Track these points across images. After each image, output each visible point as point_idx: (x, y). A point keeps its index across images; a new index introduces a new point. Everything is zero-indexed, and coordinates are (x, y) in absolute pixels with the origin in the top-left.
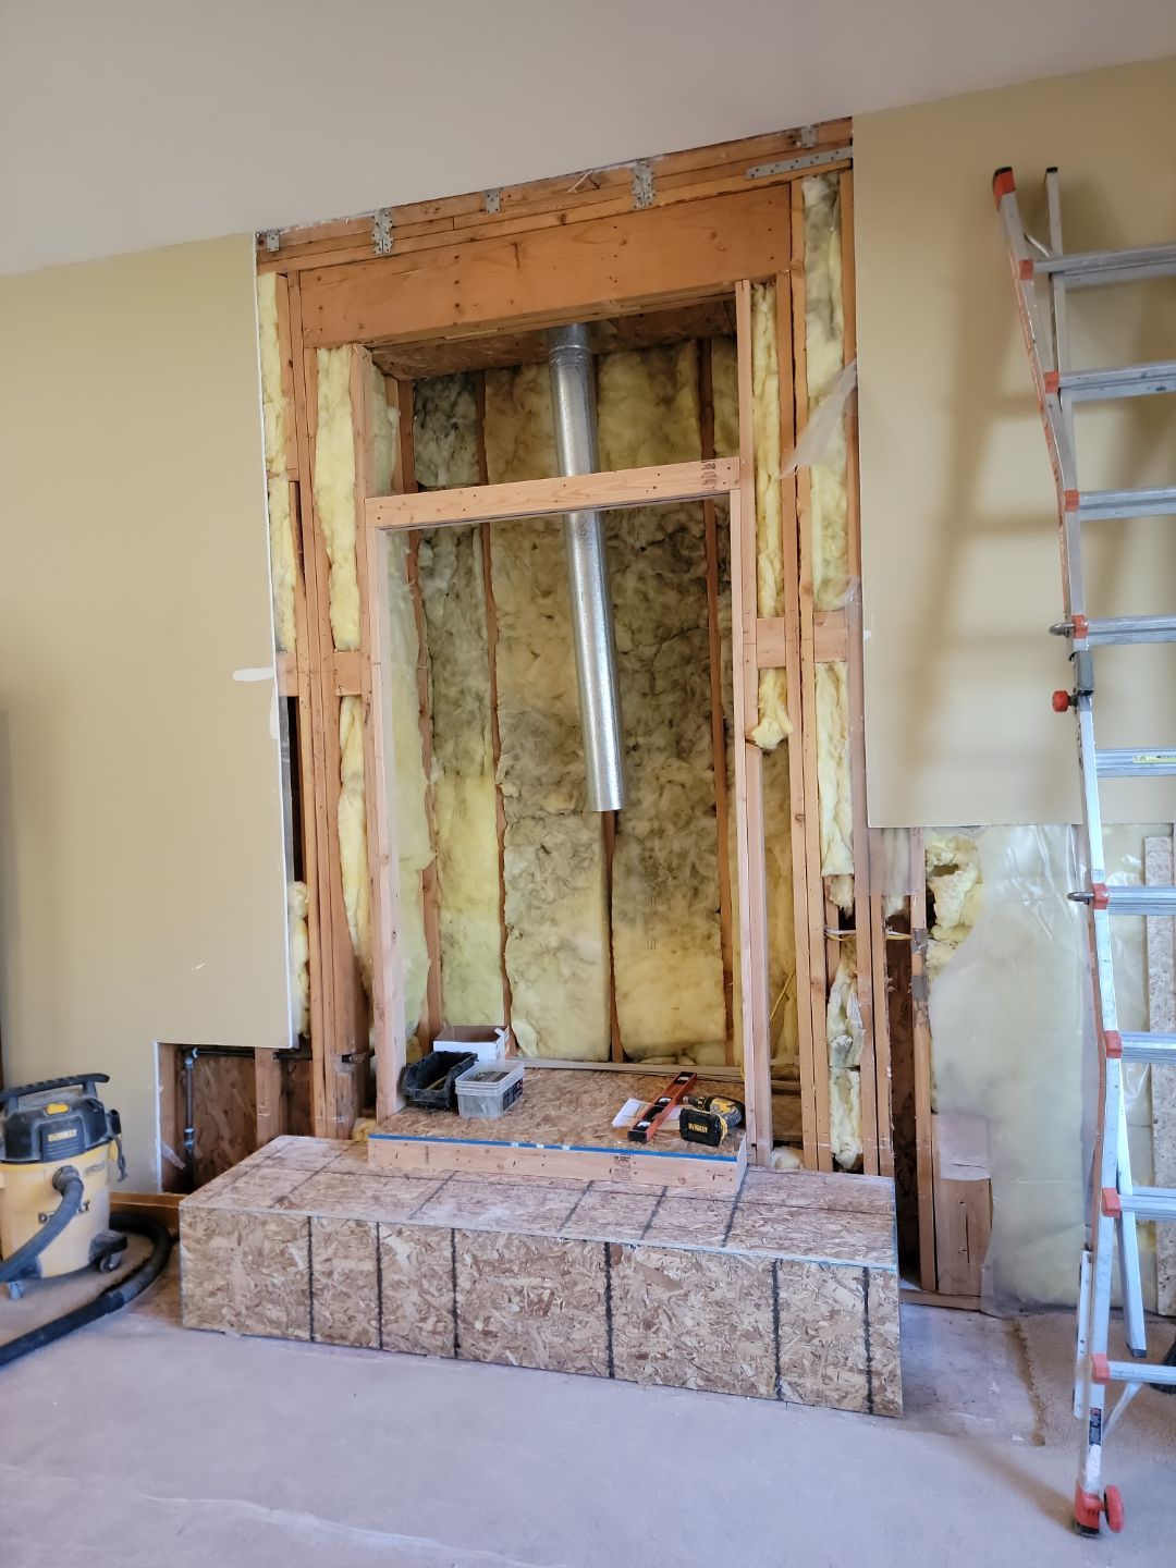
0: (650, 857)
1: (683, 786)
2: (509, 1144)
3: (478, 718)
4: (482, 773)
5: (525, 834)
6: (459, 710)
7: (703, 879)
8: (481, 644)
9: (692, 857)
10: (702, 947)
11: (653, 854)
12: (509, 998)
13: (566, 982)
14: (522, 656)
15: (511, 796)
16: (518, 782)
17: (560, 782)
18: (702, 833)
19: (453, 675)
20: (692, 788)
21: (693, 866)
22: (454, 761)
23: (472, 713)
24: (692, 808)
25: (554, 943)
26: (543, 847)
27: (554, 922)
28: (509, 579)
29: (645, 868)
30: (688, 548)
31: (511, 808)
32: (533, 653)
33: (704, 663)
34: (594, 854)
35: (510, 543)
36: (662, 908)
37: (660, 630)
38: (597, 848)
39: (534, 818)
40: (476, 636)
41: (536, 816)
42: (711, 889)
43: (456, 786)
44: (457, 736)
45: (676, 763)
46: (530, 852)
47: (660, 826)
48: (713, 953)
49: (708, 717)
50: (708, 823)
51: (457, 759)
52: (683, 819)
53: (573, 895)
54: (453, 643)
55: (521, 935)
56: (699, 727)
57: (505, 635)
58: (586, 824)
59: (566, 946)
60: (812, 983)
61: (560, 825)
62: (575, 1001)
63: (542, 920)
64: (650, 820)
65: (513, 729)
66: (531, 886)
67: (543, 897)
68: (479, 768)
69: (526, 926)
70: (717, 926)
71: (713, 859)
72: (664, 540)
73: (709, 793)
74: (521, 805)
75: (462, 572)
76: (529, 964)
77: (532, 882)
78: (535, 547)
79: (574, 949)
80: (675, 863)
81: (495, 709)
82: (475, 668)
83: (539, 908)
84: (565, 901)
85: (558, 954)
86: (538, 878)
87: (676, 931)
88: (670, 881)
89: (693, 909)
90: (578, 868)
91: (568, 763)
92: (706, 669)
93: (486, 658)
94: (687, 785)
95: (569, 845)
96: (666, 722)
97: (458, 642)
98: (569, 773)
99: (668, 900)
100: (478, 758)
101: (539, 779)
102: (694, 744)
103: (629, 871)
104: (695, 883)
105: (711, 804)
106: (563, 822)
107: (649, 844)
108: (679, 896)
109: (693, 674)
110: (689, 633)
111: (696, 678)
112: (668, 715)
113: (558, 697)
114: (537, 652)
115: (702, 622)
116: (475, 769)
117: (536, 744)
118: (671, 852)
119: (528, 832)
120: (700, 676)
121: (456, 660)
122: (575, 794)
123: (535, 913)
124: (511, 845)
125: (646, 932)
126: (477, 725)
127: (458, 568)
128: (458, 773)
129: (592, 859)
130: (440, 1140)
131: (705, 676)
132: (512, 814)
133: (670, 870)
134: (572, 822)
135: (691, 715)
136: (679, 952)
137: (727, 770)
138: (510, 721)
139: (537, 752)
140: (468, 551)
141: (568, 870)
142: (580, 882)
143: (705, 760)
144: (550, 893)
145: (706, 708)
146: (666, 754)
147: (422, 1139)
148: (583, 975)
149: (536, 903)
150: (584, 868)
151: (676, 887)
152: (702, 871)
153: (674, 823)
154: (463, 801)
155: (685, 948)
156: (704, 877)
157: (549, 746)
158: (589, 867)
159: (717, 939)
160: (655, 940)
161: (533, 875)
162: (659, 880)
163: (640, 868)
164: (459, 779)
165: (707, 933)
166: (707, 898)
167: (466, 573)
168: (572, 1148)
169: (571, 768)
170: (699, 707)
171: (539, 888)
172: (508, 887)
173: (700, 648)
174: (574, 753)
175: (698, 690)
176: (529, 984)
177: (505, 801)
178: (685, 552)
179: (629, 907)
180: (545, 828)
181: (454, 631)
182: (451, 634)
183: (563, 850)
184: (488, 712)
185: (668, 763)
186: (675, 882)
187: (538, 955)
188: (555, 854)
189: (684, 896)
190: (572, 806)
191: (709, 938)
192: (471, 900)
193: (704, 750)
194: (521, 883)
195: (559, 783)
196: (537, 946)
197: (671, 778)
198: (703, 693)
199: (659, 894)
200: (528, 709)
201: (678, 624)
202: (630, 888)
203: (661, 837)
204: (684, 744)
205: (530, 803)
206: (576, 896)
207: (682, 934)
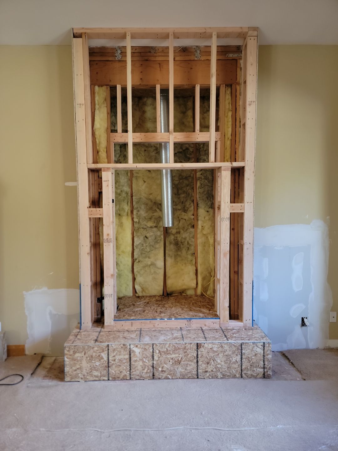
0: (176, 239)
1: (185, 220)
2: (157, 320)
3: (126, 199)
4: (127, 215)
5: (141, 233)
6: (120, 197)
7: (190, 245)
8: (128, 178)
9: (188, 239)
10: (190, 264)
11: (177, 239)
12: (134, 279)
13: (152, 274)
14: (141, 182)
15: (136, 222)
16: (138, 218)
17: (151, 218)
18: (190, 233)
19: (119, 186)
20: (188, 220)
21: (188, 242)
22: (118, 211)
23: (124, 197)
24: (188, 226)
25: (149, 263)
26: (146, 236)
27: (149, 258)
28: (138, 159)
29: (175, 242)
30: (189, 154)
31: (136, 225)
32: (144, 181)
33: (192, 186)
34: (162, 238)
35: (137, 149)
36: (179, 253)
37: (180, 177)
38: (162, 237)
39: (143, 228)
40: (126, 175)
41: (144, 228)
42: (192, 248)
43: (119, 219)
44: (120, 204)
45: (183, 213)
46: (142, 238)
47: (179, 231)
48: (193, 265)
49: (193, 201)
50: (192, 230)
51: (120, 211)
52: (186, 228)
53: (155, 250)
54: (119, 176)
55: (139, 262)
56: (190, 204)
57: (135, 175)
58: (159, 230)
59: (153, 264)
61: (151, 230)
62: (154, 279)
63: (146, 257)
64: (176, 229)
65: (137, 202)
66: (142, 248)
67: (146, 250)
68: (126, 214)
69: (141, 259)
70: (194, 257)
71: (193, 240)
72: (182, 152)
73: (192, 222)
74: (139, 224)
75: (122, 156)
76: (141, 270)
77: (143, 246)
78: (145, 150)
79: (155, 265)
80: (183, 241)
81: (132, 197)
82: (126, 184)
83: (145, 254)
84: (153, 252)
85: (151, 267)
86: (144, 245)
87: (183, 259)
88: (182, 246)
89: (187, 253)
90: (157, 242)
91: (154, 213)
92: (193, 188)
93: (129, 182)
95: (154, 236)
96: (181, 202)
97: (121, 176)
98: (154, 216)
99: (181, 251)
100: (126, 211)
101: (145, 217)
102: (188, 208)
103: (171, 243)
104: (188, 246)
105: (193, 224)
106: (152, 229)
107: (176, 236)
110: (188, 178)
111: (190, 190)
112: (182, 200)
113: (151, 194)
114: (145, 181)
115: (192, 175)
116: (125, 214)
117: (144, 207)
118: (182, 238)
119: (142, 232)
120: (191, 190)
121: (120, 182)
122: (156, 222)
123: (143, 255)
124: (136, 236)
125: (175, 260)
126: (126, 201)
128: (120, 215)
129: (161, 240)
130: (136, 320)
131: (192, 190)
132: (136, 227)
133: (182, 242)
134: (155, 229)
135: (188, 200)
136: (184, 265)
137: (197, 216)
138: (137, 200)
139: (145, 210)
140: (124, 150)
141: (153, 243)
142: (157, 246)
143: (192, 213)
144: (148, 249)
145: (192, 199)
146: (181, 211)
147: (130, 320)
148: (158, 272)
149: (144, 252)
150: (158, 242)
151: (183, 247)
152: (190, 243)
153: (183, 230)
154: (122, 223)
155: (185, 264)
156: (191, 244)
157: (148, 208)
158: (160, 242)
159: (194, 261)
160: (177, 262)
162: (179, 245)
163: (173, 242)
164: (120, 217)
165: (191, 260)
166: (191, 250)
167: (124, 156)
168: (175, 319)
169: (155, 214)
170: (190, 198)
171: (144, 248)
172: (135, 248)
173: (191, 182)
174: (155, 210)
175: (190, 194)
176: (141, 275)
177: (134, 223)
179: (171, 253)
180: (146, 231)
181: (119, 173)
183: (152, 238)
184: (130, 197)
185: (182, 213)
186: (183, 246)
187: (144, 267)
188: (150, 239)
189: (185, 250)
190: (155, 225)
191: (192, 261)
192: (123, 252)
193: (192, 210)
194: (139, 247)
196: (144, 264)
197: (182, 218)
198: (192, 195)
199: (179, 249)
200: (142, 197)
201: (185, 175)
202: (171, 248)
203: (179, 234)
204: (186, 208)
205: (142, 224)
206: (156, 250)
207: (185, 260)
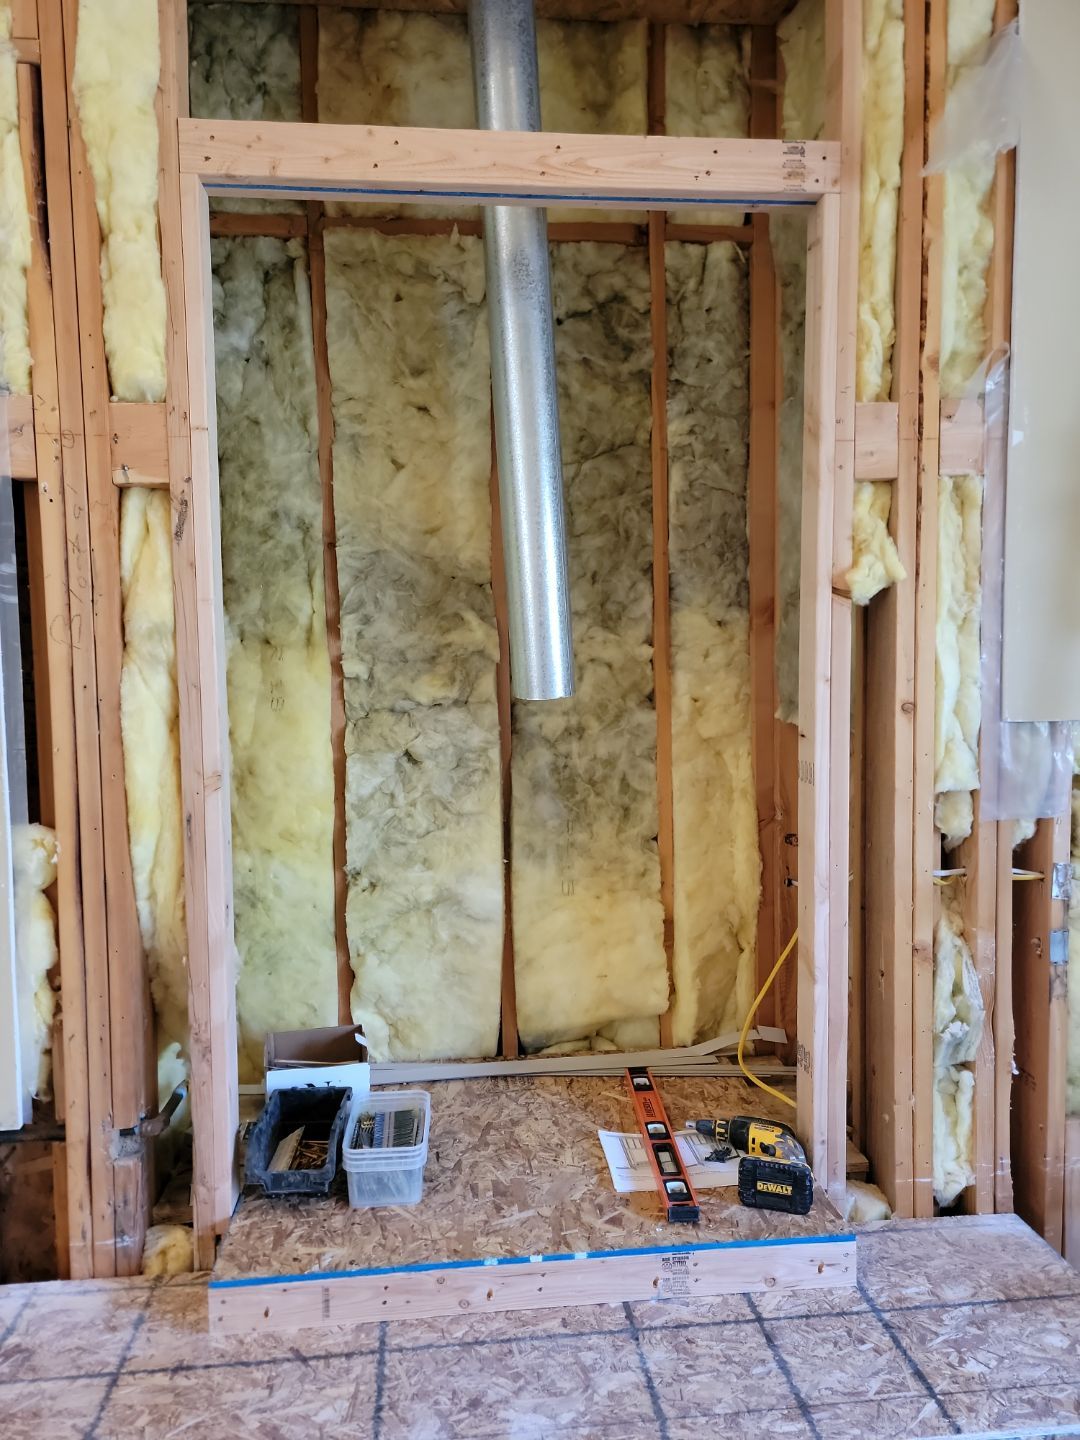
0: (566, 766)
1: (610, 666)
2: (481, 1263)
3: (302, 557)
4: (309, 641)
5: (381, 735)
6: (270, 544)
7: (637, 795)
8: (307, 442)
9: (622, 765)
10: (635, 889)
11: (570, 763)
12: (348, 977)
13: (444, 951)
14: (377, 467)
15: (357, 679)
16: (368, 657)
17: (434, 658)
18: (636, 733)
19: (260, 487)
20: (622, 670)
21: (624, 780)
22: (260, 623)
23: (291, 548)
24: (624, 697)
25: (427, 894)
26: (407, 754)
27: (427, 863)
28: (357, 342)
29: (558, 781)
30: (627, 326)
31: (357, 697)
32: (394, 462)
33: (644, 493)
34: (491, 763)
35: (358, 287)
36: (581, 837)
37: (584, 443)
38: (495, 754)
39: (392, 710)
40: (299, 429)
41: (398, 707)
42: (647, 809)
43: (263, 661)
44: (267, 585)
45: (600, 634)
46: (387, 762)
47: (579, 723)
48: (649, 896)
49: (648, 570)
50: (645, 717)
51: (267, 620)
52: (612, 711)
53: (458, 823)
54: (260, 437)
55: (373, 886)
56: (634, 585)
57: (348, 432)
58: (476, 720)
59: (446, 899)
60: (915, 950)
61: (436, 721)
62: (456, 976)
63: (410, 860)
64: (565, 713)
65: (359, 576)
66: (390, 812)
67: (409, 828)
68: (303, 636)
69: (382, 871)
70: (657, 858)
71: (650, 768)
72: (590, 311)
73: (644, 677)
74: (374, 690)
75: (275, 325)
76: (385, 928)
77: (392, 806)
78: (398, 298)
79: (459, 903)
80: (599, 773)
81: (331, 545)
82: (298, 479)
83: (404, 844)
84: (446, 832)
85: (435, 911)
86: (401, 799)
87: (601, 867)
88: (592, 799)
89: (623, 836)
90: (465, 784)
91: (448, 631)
92: (647, 503)
93: (316, 466)
94: (616, 666)
95: (451, 750)
96: (589, 575)
97: (268, 434)
98: (449, 645)
99: (590, 825)
100: (303, 620)
101: (402, 653)
102: (624, 608)
103: (536, 787)
104: (626, 800)
105: (648, 690)
106: (441, 717)
107: (562, 748)
108: (604, 819)
109: (628, 508)
110: (621, 451)
111: (633, 514)
112: (593, 565)
113: (432, 532)
114: (402, 460)
115: (642, 436)
116: (297, 635)
117: (398, 599)
118: (595, 758)
119: (386, 732)
120: (638, 512)
121: (265, 465)
122: (459, 676)
123: (397, 853)
124: (356, 750)
125: (561, 871)
126: (300, 568)
127: (267, 320)
128: (267, 642)
129: (486, 771)
130: (350, 1274)
131: (645, 513)
132: (357, 705)
133: (592, 782)
134: (455, 717)
135: (623, 568)
136: (606, 897)
137: (670, 646)
138: (357, 564)
139: (401, 613)
140: (285, 292)
141: (449, 787)
142: (468, 804)
143: (642, 631)
144: (422, 821)
145: (643, 558)
146: (588, 621)
147: (314, 1276)
148: (472, 939)
149: (399, 837)
150: (473, 785)
151: (600, 807)
152: (635, 783)
153: (599, 719)
154: (278, 685)
155: (612, 891)
156: (637, 792)
157: (419, 604)
158: (482, 781)
159: (655, 880)
160: (572, 882)
161: (392, 796)
162: (578, 797)
163: (551, 782)
164: (270, 652)
165: (642, 870)
166: (642, 819)
167: (284, 328)
168: (590, 1256)
169: (454, 637)
170: (636, 557)
171: (402, 815)
172: (350, 814)
173: (638, 473)
174: (457, 615)
175: (636, 533)
176: (385, 956)
177: (346, 685)
178: (623, 332)
179: (537, 838)
180: (411, 725)
181: (262, 418)
182: (256, 423)
183: (441, 758)
184: (319, 549)
185: (590, 633)
186: (599, 800)
187: (401, 914)
188: (428, 764)
189: (612, 819)
190: (454, 693)
191: (643, 875)
192: (288, 836)
193: (644, 615)
194: (374, 808)
195: (432, 660)
196: (400, 900)
197: (594, 655)
198: (641, 537)
199: (578, 818)
200: (387, 547)
201: (609, 436)
202: (538, 810)
203: (580, 738)
204: (611, 608)
205: (388, 688)
206: (463, 824)
207: (608, 871)
